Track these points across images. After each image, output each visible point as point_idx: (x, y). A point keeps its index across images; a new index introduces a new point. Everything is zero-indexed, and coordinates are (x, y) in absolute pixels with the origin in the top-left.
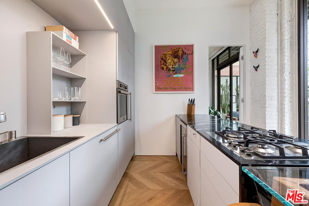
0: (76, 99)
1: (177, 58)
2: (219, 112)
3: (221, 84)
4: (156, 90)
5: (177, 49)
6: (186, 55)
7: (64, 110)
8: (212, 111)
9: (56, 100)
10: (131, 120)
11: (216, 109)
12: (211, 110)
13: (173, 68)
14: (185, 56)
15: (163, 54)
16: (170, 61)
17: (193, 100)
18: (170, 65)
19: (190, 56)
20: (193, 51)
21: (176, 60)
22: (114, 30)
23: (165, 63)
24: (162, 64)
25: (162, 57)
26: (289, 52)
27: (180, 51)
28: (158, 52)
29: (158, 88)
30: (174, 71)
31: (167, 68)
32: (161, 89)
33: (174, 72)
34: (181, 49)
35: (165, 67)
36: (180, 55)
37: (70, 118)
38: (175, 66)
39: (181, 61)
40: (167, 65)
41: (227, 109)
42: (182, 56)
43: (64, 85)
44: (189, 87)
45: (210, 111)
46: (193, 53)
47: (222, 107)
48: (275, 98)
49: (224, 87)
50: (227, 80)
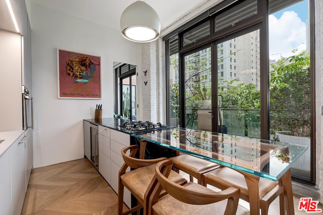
1: (85, 66)
2: (121, 116)
3: (123, 91)
4: (61, 96)
5: (84, 58)
6: (94, 65)
8: (116, 116)
10: (32, 127)
11: (119, 113)
12: (115, 114)
13: (80, 75)
14: (92, 66)
15: (69, 60)
16: (77, 68)
17: (100, 105)
18: (77, 72)
20: (100, 63)
21: (83, 68)
22: (18, 33)
23: (71, 70)
24: (68, 69)
25: (68, 63)
27: (88, 60)
28: (64, 56)
29: (63, 94)
30: (81, 78)
31: (74, 74)
32: (67, 94)
34: (88, 59)
35: (71, 74)
36: (88, 64)
38: (82, 73)
39: (88, 70)
40: (74, 71)
41: (128, 114)
42: (89, 66)
44: (96, 94)
45: (114, 116)
46: (100, 65)
47: (124, 112)
48: (156, 104)
49: (126, 94)
50: (128, 88)
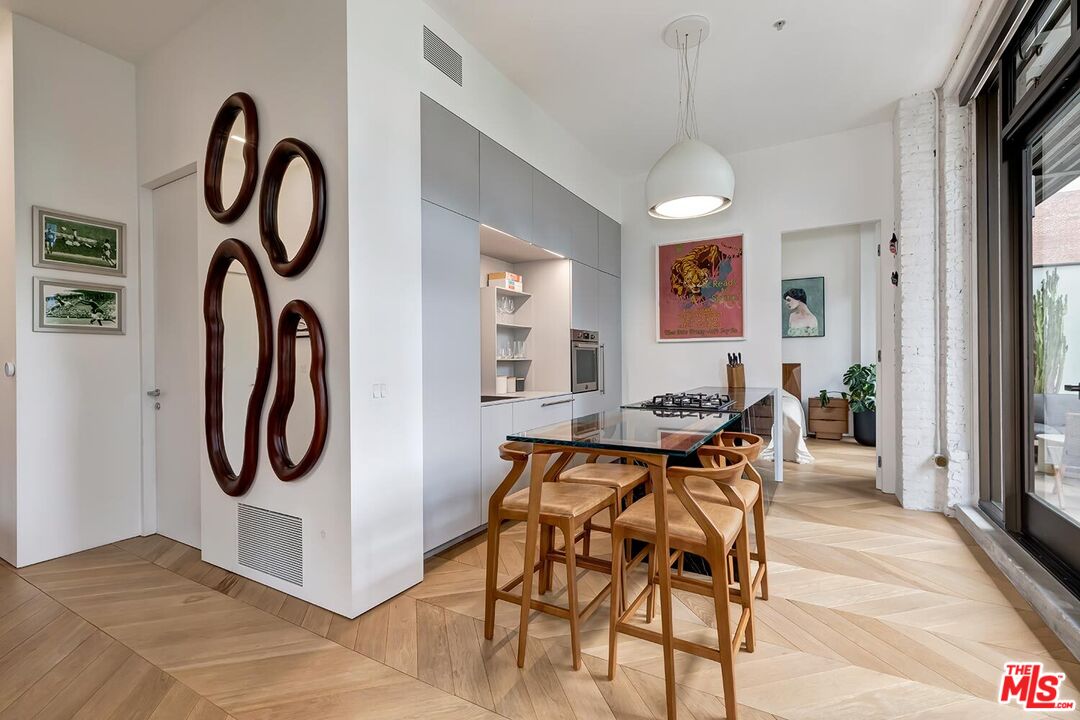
0: (520, 357)
1: (706, 267)
4: (662, 337)
5: (705, 248)
6: (727, 259)
7: (506, 370)
9: (499, 358)
10: (603, 391)
13: (696, 288)
14: (722, 263)
15: (676, 262)
16: (690, 275)
18: (691, 283)
19: (733, 261)
20: (741, 250)
21: (703, 272)
22: (565, 259)
23: (680, 281)
24: (674, 282)
25: (673, 268)
26: (959, 243)
27: (713, 251)
28: (668, 256)
29: (666, 333)
30: (700, 294)
31: (684, 289)
33: (700, 298)
34: (715, 247)
35: (680, 289)
36: (713, 260)
37: (513, 380)
38: (701, 284)
39: (714, 274)
40: (685, 283)
42: (717, 262)
43: (505, 338)
44: (733, 329)
46: (741, 255)
